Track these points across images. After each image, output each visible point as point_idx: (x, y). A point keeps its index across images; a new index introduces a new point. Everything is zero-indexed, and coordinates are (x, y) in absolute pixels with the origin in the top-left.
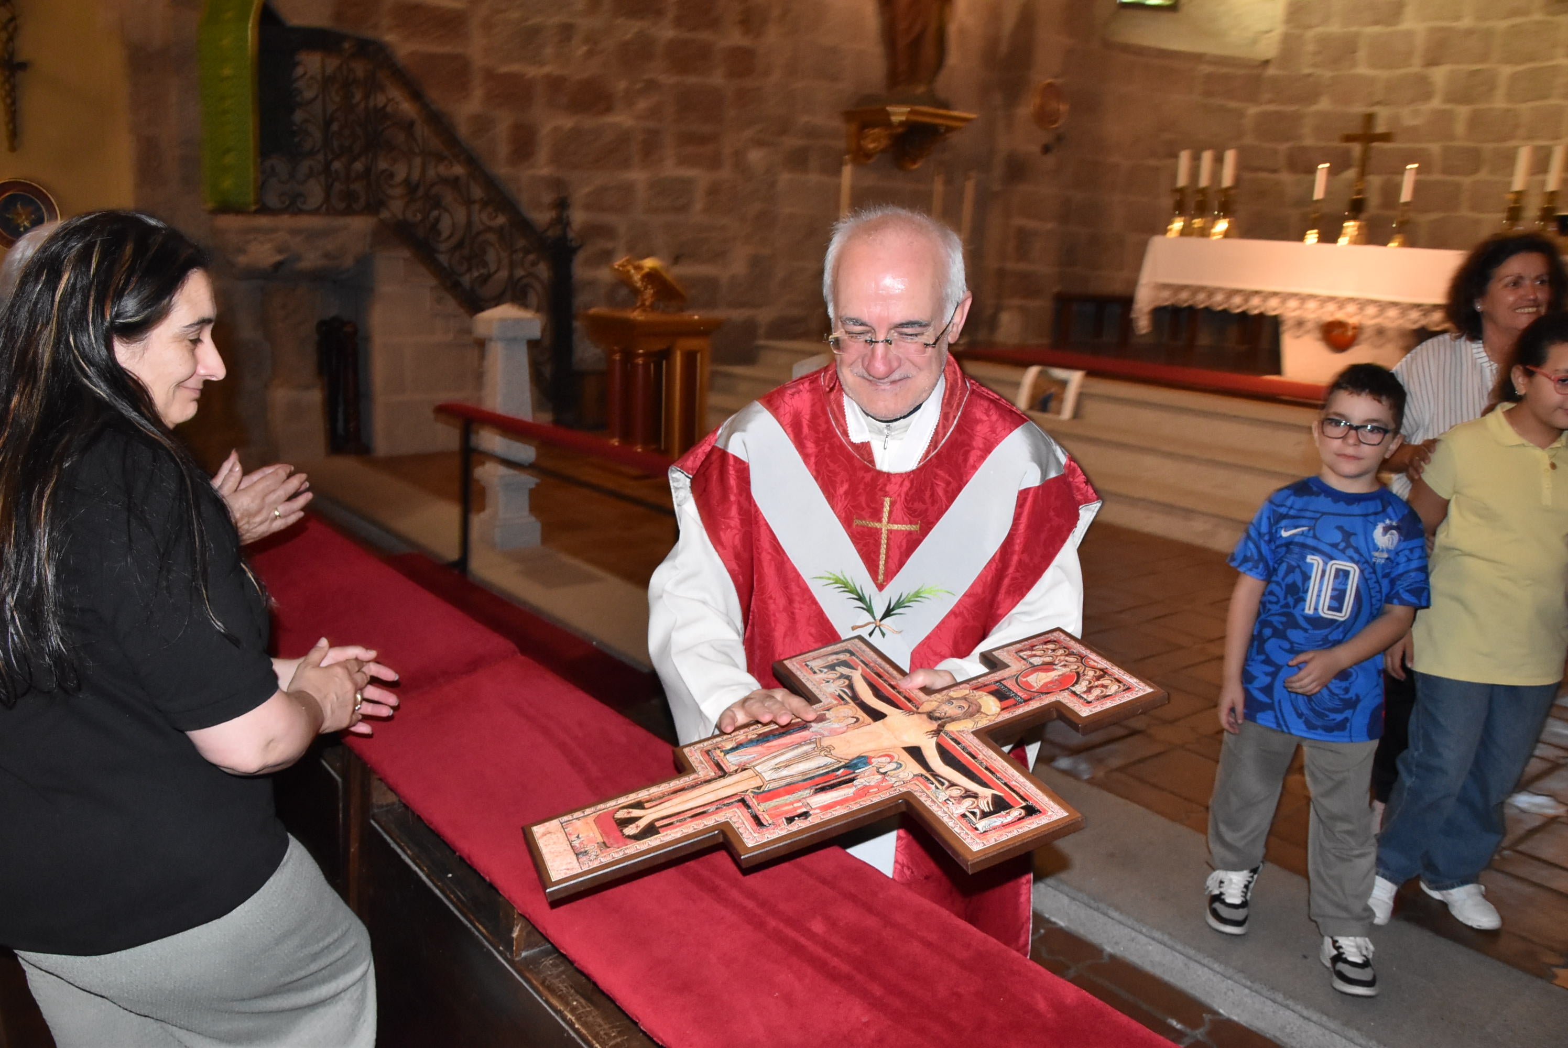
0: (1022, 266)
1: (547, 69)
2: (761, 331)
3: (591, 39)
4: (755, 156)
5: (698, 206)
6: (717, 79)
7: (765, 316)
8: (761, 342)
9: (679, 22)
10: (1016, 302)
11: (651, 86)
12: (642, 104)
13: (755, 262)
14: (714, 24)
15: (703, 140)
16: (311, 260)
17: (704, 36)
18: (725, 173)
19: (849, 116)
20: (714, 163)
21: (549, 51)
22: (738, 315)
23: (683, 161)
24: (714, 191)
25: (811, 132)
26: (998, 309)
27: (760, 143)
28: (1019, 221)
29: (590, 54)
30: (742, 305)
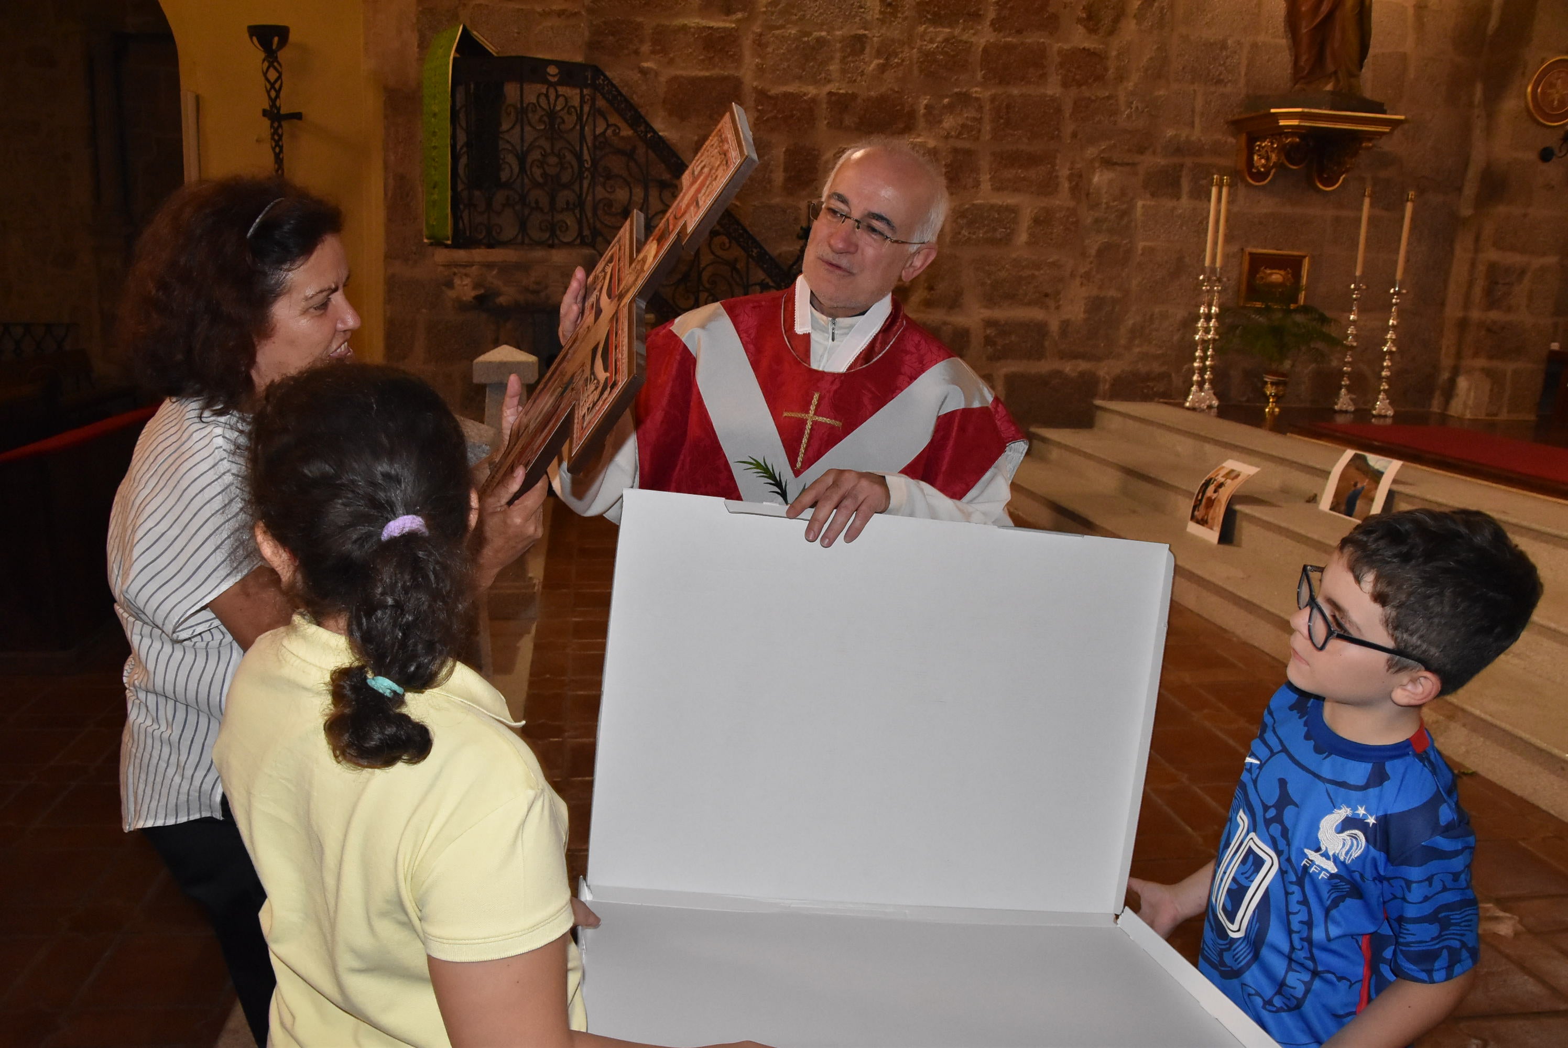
0: (1494, 315)
1: (832, 87)
2: (1105, 387)
3: (886, 51)
4: (1100, 178)
5: (1023, 237)
6: (1053, 88)
7: (1107, 370)
8: (1098, 402)
9: (997, 24)
10: (1481, 362)
11: (964, 99)
12: (949, 122)
13: (1095, 305)
14: (1052, 24)
15: (1032, 160)
16: (508, 295)
17: (1033, 38)
18: (1062, 199)
19: (1236, 125)
20: (1048, 187)
21: (834, 67)
22: (1069, 368)
23: (999, 187)
24: (1042, 221)
25: (1178, 149)
26: (1456, 372)
27: (1108, 163)
28: (1492, 255)
29: (883, 68)
30: (1075, 356)
